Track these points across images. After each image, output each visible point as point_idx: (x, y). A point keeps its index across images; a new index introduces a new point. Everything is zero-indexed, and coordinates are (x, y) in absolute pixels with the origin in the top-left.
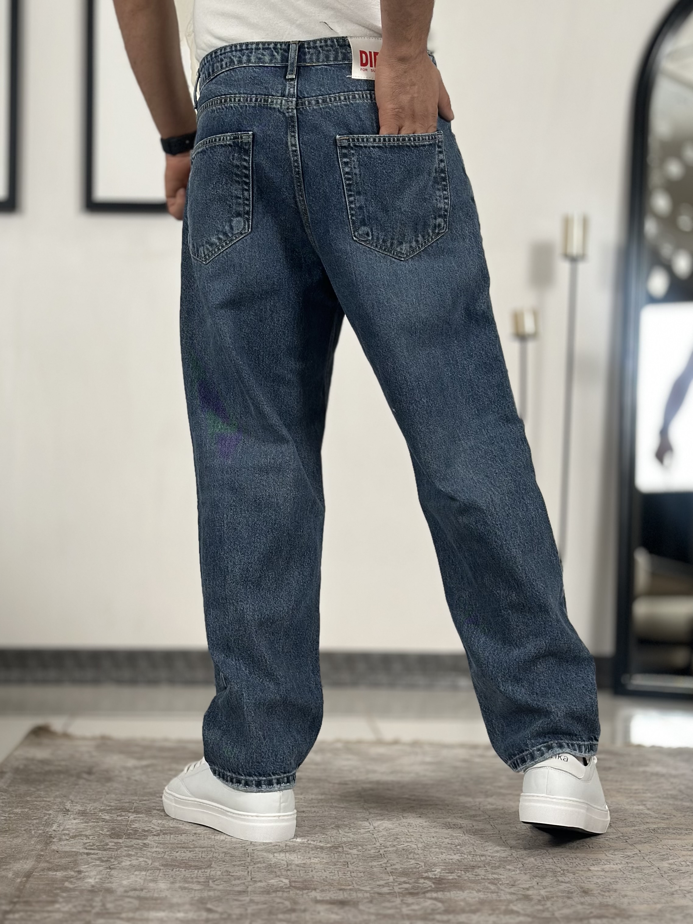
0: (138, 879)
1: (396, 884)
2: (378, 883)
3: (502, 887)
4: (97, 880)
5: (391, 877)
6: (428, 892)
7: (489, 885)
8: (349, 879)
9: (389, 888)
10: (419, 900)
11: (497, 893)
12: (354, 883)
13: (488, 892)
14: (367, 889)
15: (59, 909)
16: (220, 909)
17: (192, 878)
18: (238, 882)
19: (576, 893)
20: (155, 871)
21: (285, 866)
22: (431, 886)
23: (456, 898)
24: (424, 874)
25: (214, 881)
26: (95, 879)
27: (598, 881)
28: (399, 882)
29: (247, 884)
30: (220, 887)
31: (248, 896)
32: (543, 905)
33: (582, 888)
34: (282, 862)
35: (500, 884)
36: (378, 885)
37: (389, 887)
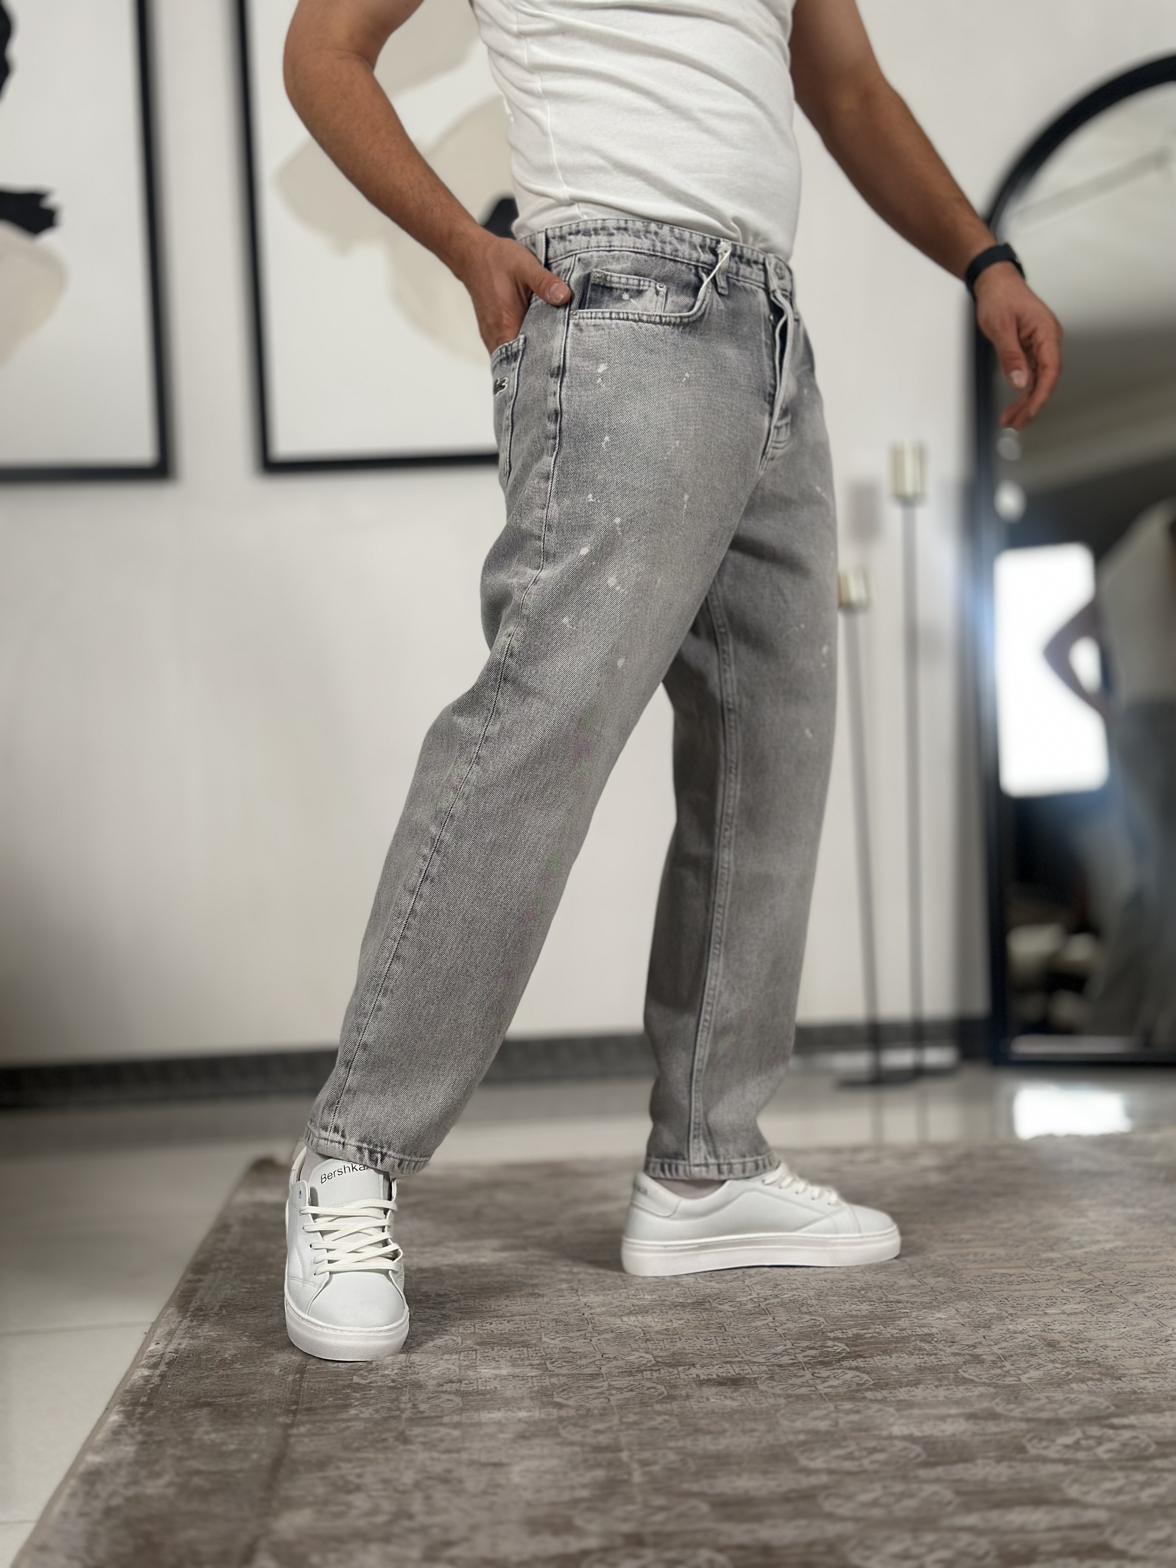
0: (449, 1367)
1: (797, 1351)
2: (773, 1351)
3: (940, 1346)
4: (395, 1371)
5: (788, 1341)
6: (843, 1359)
7: (923, 1344)
8: (732, 1347)
9: (790, 1357)
10: (836, 1371)
11: (936, 1354)
12: (740, 1352)
13: (923, 1355)
14: (760, 1359)
15: (357, 1415)
16: (571, 1402)
17: (522, 1360)
18: (584, 1362)
19: (1039, 1348)
20: (470, 1352)
21: (642, 1335)
22: (845, 1350)
23: (884, 1366)
24: (829, 1334)
25: (553, 1363)
26: (393, 1370)
27: (1063, 1327)
28: (801, 1348)
29: (597, 1362)
30: (564, 1371)
31: (604, 1381)
32: (1000, 1367)
33: (1045, 1340)
34: (635, 1329)
35: (936, 1341)
36: (774, 1354)
37: (789, 1355)
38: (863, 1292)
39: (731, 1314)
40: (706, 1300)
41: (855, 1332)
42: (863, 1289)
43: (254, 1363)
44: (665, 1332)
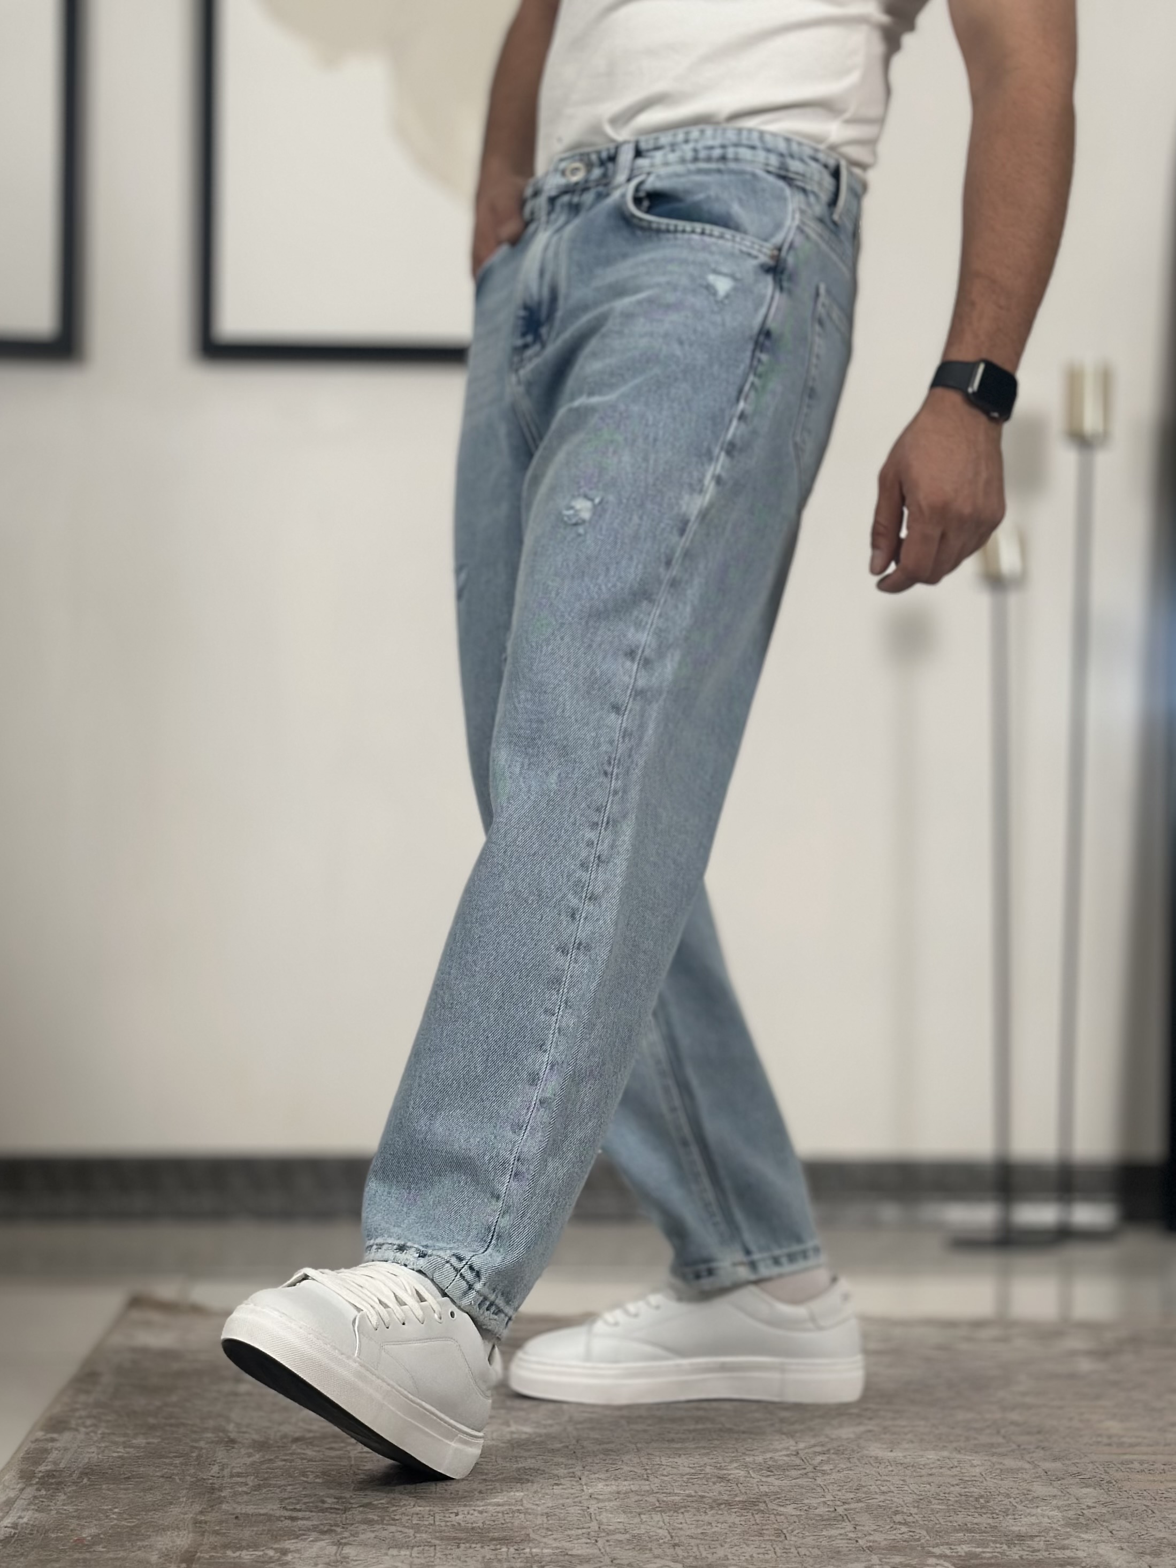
38: (982, 1501)
39: (796, 1519)
40: (761, 1500)
41: (967, 1550)
42: (982, 1497)
43: (122, 1546)
44: (700, 1536)
